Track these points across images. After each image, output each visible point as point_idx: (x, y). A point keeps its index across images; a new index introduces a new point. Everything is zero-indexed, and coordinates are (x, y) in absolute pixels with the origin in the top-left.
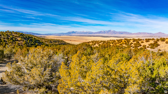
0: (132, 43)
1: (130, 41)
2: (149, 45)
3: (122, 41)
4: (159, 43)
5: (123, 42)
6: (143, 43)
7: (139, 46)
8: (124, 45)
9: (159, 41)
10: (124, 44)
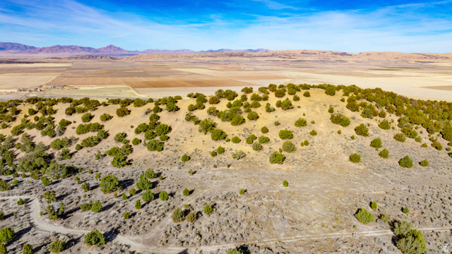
0: (69, 123)
1: (55, 112)
2: (138, 132)
3: (18, 108)
4: (165, 118)
5: (26, 116)
6: (110, 121)
7: (100, 140)
8: (36, 134)
9: (161, 110)
10: (31, 127)
